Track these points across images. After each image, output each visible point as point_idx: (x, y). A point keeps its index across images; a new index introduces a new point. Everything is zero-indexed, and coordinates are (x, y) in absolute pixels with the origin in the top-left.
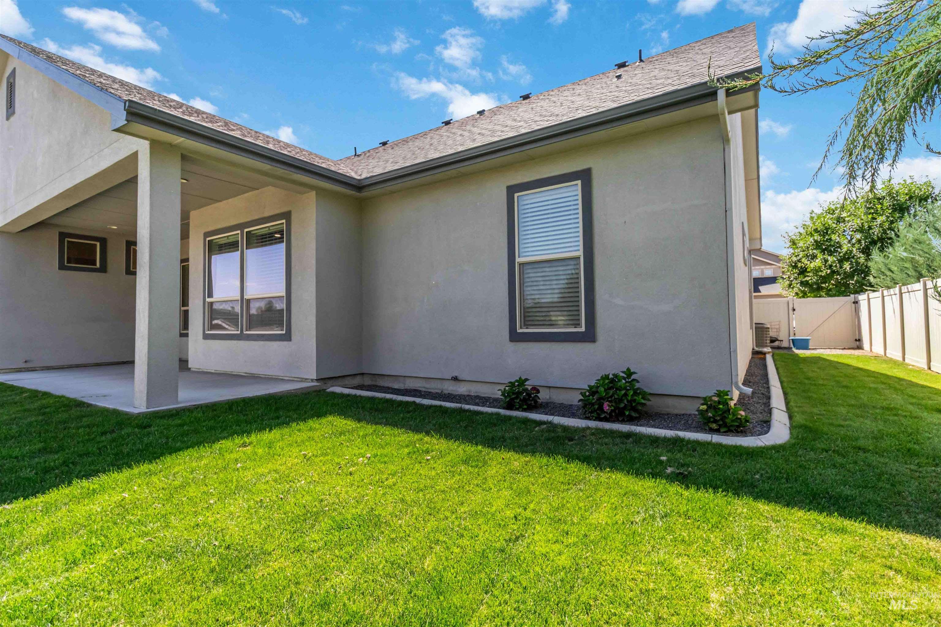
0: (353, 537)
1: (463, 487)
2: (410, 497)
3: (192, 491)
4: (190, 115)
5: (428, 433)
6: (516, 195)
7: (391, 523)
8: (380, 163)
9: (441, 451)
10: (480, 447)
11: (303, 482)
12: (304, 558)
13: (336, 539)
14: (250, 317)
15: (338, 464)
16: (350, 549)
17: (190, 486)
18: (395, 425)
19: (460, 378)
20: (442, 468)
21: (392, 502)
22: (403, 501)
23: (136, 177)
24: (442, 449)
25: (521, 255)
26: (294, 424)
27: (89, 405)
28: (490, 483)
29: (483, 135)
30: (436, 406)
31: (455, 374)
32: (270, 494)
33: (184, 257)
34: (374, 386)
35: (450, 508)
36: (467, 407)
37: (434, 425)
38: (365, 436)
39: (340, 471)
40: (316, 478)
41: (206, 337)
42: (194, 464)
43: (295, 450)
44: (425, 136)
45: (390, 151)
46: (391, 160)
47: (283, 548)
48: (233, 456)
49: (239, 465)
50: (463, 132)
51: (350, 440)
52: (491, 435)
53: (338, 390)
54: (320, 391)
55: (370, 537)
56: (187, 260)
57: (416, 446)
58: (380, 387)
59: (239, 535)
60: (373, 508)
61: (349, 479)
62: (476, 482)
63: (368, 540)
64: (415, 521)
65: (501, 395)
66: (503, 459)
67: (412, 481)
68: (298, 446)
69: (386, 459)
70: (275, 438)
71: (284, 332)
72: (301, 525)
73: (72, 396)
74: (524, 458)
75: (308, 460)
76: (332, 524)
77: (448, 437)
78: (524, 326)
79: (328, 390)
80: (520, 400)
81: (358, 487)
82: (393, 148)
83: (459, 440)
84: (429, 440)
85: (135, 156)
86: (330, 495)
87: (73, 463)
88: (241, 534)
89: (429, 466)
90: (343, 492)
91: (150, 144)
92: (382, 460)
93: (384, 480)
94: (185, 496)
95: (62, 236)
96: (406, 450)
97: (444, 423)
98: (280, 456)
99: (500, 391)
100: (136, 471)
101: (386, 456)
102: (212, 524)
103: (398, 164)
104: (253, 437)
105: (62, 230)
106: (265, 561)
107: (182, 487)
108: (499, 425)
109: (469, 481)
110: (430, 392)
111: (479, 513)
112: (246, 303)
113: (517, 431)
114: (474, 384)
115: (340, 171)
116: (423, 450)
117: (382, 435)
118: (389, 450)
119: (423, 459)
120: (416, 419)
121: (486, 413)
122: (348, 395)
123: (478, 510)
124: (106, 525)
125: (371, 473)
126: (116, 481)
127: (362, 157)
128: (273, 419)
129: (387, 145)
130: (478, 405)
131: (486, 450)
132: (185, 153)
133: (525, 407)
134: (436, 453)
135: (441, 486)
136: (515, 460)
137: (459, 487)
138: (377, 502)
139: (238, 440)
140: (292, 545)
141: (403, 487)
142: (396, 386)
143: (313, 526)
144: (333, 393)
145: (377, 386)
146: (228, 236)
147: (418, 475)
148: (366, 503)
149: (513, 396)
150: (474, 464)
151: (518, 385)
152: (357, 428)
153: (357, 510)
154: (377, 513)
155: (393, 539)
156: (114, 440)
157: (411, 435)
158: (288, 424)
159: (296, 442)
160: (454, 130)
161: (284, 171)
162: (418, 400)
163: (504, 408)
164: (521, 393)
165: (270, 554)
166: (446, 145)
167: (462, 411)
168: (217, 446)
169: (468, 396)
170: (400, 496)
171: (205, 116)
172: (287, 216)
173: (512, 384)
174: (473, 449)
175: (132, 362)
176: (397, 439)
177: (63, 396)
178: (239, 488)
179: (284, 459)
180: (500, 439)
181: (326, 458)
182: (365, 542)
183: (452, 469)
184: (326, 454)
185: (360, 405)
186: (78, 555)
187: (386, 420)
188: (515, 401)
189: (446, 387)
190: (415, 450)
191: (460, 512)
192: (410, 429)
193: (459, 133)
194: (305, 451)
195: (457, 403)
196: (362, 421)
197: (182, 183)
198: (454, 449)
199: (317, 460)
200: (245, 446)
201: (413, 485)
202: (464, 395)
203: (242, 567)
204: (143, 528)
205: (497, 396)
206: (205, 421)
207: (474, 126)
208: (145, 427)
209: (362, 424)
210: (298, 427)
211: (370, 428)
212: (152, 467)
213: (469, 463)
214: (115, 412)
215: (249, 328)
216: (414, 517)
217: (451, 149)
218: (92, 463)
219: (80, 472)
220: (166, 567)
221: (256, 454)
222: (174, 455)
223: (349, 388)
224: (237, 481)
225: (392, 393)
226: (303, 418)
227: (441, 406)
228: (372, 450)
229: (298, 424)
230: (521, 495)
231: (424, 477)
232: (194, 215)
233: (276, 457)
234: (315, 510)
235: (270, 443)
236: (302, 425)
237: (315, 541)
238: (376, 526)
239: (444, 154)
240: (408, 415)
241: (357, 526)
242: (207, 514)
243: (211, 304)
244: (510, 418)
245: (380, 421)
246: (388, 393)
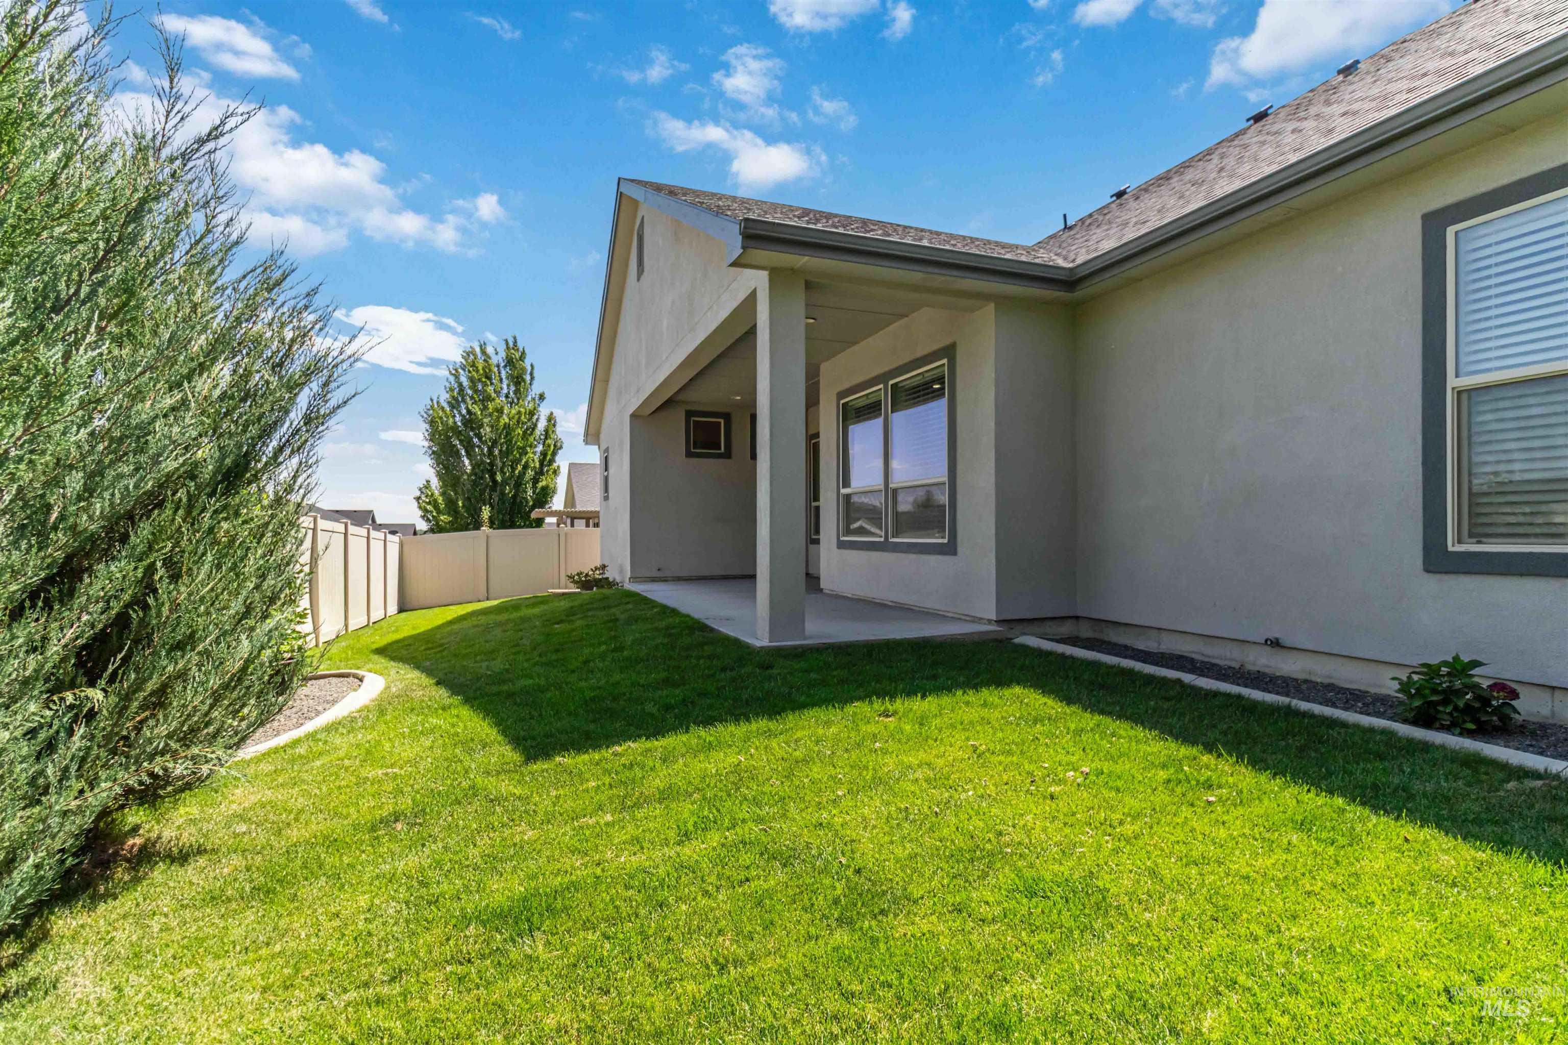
0: (1054, 917)
1: (1295, 881)
2: (1170, 869)
3: (816, 771)
4: (817, 221)
5: (1209, 748)
6: (1451, 231)
7: (1130, 912)
8: (1112, 232)
9: (1241, 792)
10: (1339, 801)
11: (970, 793)
12: (967, 928)
13: (1024, 911)
14: (897, 515)
15: (1030, 773)
16: (1048, 938)
17: (814, 763)
18: (1137, 719)
19: (1287, 641)
20: (1243, 827)
21: (1131, 871)
22: (1153, 873)
23: (755, 326)
24: (1243, 785)
25: (1463, 369)
26: (959, 693)
27: (712, 630)
28: (1368, 889)
29: (1355, 113)
30: (1228, 695)
31: (1272, 635)
32: (919, 802)
33: (811, 432)
34: (1097, 640)
35: (1262, 919)
36: (1304, 706)
37: (1225, 733)
38: (1079, 732)
39: (1033, 788)
40: (992, 790)
41: (841, 545)
42: (820, 731)
43: (960, 736)
44: (1208, 157)
45: (1133, 204)
46: (1134, 220)
47: (936, 900)
48: (872, 728)
49: (877, 744)
50: (1299, 124)
51: (1052, 736)
52: (1370, 780)
53: (1032, 641)
54: (1001, 641)
55: (1085, 927)
56: (817, 435)
57: (1182, 770)
58: (1109, 643)
59: (873, 857)
60: (1092, 873)
61: (1049, 806)
62: (1330, 878)
63: (1082, 931)
64: (1181, 924)
65: (1399, 691)
66: (1406, 840)
67: (1173, 838)
68: (964, 729)
69: (1120, 783)
70: (929, 710)
71: (946, 541)
72: (966, 868)
73: (696, 615)
74: (1473, 852)
75: (979, 756)
76: (1017, 882)
77: (1258, 763)
78: (1471, 536)
79: (1016, 641)
80: (1456, 708)
81: (1065, 824)
82: (1137, 198)
83: (1285, 776)
84: (1213, 762)
85: (752, 298)
86: (1014, 827)
87: (692, 703)
88: (877, 856)
89: (1213, 816)
90: (1038, 829)
91: (770, 275)
92: (1110, 784)
93: (1116, 823)
94: (807, 776)
95: (689, 414)
96: (1162, 775)
97: (1248, 733)
98: (936, 740)
99: (1396, 682)
100: (754, 726)
101: (1119, 777)
102: (839, 828)
103: (1149, 224)
104: (899, 704)
105: (689, 408)
106: (909, 913)
107: (806, 761)
108: (1394, 758)
109: (1310, 872)
110: (1214, 665)
111: (1339, 950)
112: (893, 494)
113: (1447, 780)
114: (1325, 659)
115: (1037, 261)
116: (1198, 781)
117: (1113, 735)
118: (1127, 767)
119: (1198, 799)
120: (1182, 714)
121: (1357, 726)
122: (1050, 653)
123: (1336, 944)
124: (720, 794)
125: (1089, 804)
126: (732, 735)
127: (1077, 229)
128: (927, 679)
129: (1126, 196)
130: (1334, 705)
131: (1355, 811)
132: (809, 278)
133: (1471, 726)
134: (1230, 793)
135: (1240, 864)
136: (1446, 851)
137: (1286, 878)
138: (1101, 862)
139: (878, 705)
140: (950, 899)
141: (1155, 846)
142: (1141, 645)
143: (984, 876)
144: (1025, 648)
145: (1104, 642)
146: (867, 395)
147: (1187, 829)
148: (1079, 859)
149: (1434, 698)
150: (1324, 835)
151: (1449, 674)
152: (1065, 713)
153: (1062, 869)
154: (1100, 884)
155: (1132, 946)
156: (733, 680)
157: (1173, 745)
158: (949, 690)
159: (962, 723)
160: (1275, 128)
161: (943, 278)
162: (1188, 678)
163: (1405, 721)
164: (1460, 693)
165: (915, 902)
166: (1256, 160)
167: (1289, 712)
168: (850, 709)
169: (1306, 681)
170: (1149, 863)
171: (836, 220)
172: (949, 352)
173: (1431, 671)
174: (1320, 801)
175: (753, 577)
176: (1143, 747)
177: (688, 616)
178: (879, 781)
179: (942, 749)
180: (1395, 790)
181: (1010, 759)
182: (1076, 934)
183: (1267, 835)
184: (1010, 753)
185: (1071, 674)
186: (690, 827)
187: (1122, 708)
188: (1441, 708)
189: (1251, 658)
190: (1181, 776)
191: (1287, 933)
192: (1171, 734)
193: (1290, 128)
194: (975, 740)
195: (1278, 694)
196: (1075, 703)
197: (807, 325)
198: (1272, 791)
199: (995, 759)
200: (887, 716)
201: (1176, 847)
202: (1296, 680)
203: (876, 911)
204: (758, 811)
205: (1384, 691)
206: (836, 669)
207: (1328, 103)
208: (767, 668)
209: (1074, 708)
210: (966, 698)
211: (1089, 720)
212: (772, 725)
213: (1310, 830)
214: (737, 643)
215: (896, 534)
216: (1179, 914)
217: (1268, 165)
218: (711, 707)
219: (697, 717)
220: (781, 875)
221: (902, 731)
222: (797, 713)
223: (1052, 640)
224: (874, 769)
225: (1132, 658)
226: (974, 683)
227: (1239, 697)
228: (1092, 761)
229: (964, 692)
230: (1464, 941)
231: (1200, 837)
232: (824, 368)
233: (930, 742)
234: (988, 846)
235: (922, 718)
236: (971, 696)
237: (987, 903)
238: (1099, 909)
239: (1253, 180)
240: (1166, 705)
241: (1062, 898)
242: (834, 812)
243: (848, 497)
244: (1426, 747)
245: (1109, 709)
246: (1125, 657)
